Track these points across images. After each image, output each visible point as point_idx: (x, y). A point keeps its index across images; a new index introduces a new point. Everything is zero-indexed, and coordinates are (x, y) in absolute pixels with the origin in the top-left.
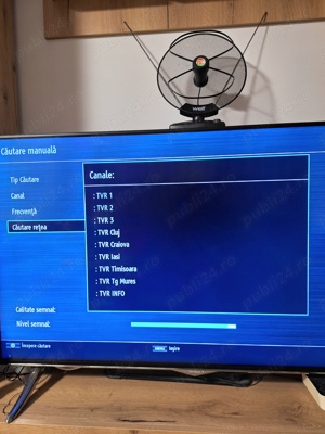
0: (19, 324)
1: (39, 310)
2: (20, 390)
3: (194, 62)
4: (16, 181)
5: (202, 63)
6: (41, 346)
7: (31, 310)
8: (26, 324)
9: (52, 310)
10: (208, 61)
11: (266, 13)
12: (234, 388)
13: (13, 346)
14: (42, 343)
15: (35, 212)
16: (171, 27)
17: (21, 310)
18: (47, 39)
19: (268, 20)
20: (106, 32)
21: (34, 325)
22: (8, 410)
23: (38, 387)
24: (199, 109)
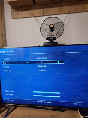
0: (6, 94)
1: (11, 91)
2: (7, 110)
3: (50, 26)
4: (4, 59)
5: (52, 26)
6: (11, 100)
7: (9, 91)
8: (8, 95)
9: (14, 92)
10: (53, 25)
11: (70, 10)
12: (60, 112)
13: (5, 100)
14: (12, 99)
15: (9, 67)
16: (44, 15)
17: (6, 91)
18: (13, 19)
20: (27, 17)
21: (10, 95)
22: (4, 116)
23: (11, 110)
24: (51, 38)
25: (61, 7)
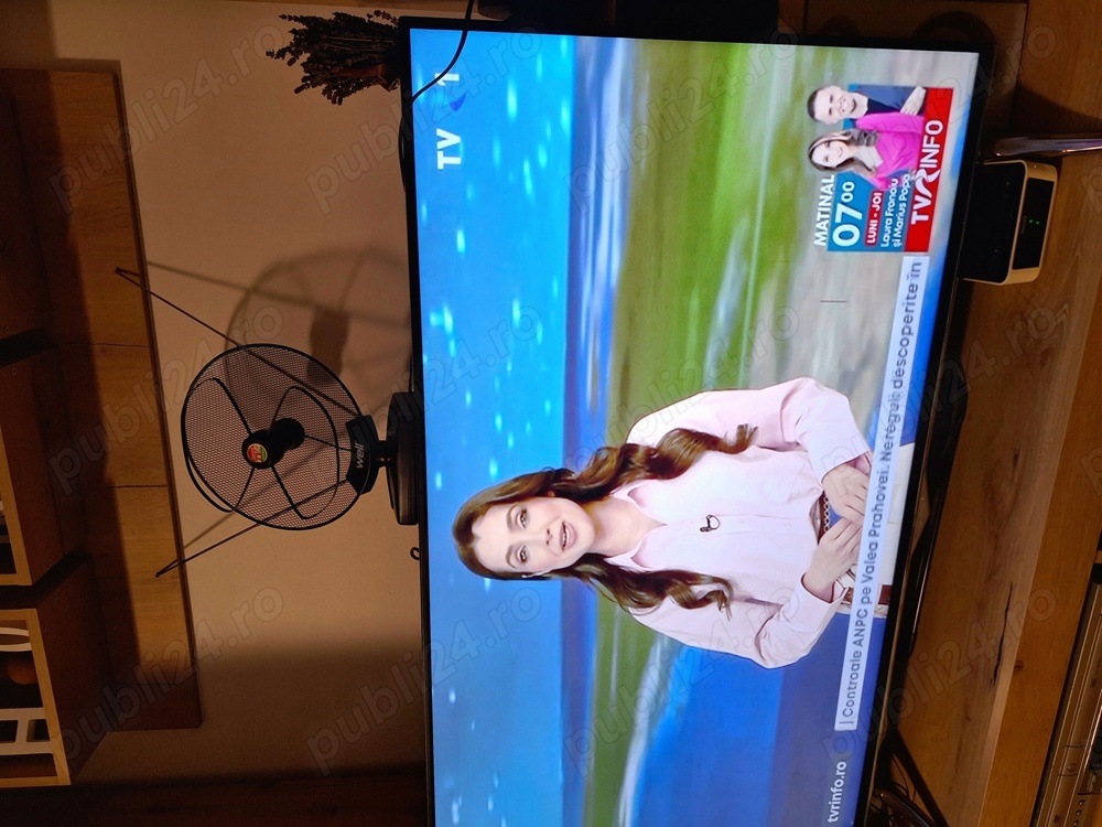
10: (252, 438)
11: (119, 271)
16: (165, 481)
18: (200, 722)
19: (135, 268)
20: (181, 612)
23: (922, 806)
24: (360, 455)
25: (97, 348)
